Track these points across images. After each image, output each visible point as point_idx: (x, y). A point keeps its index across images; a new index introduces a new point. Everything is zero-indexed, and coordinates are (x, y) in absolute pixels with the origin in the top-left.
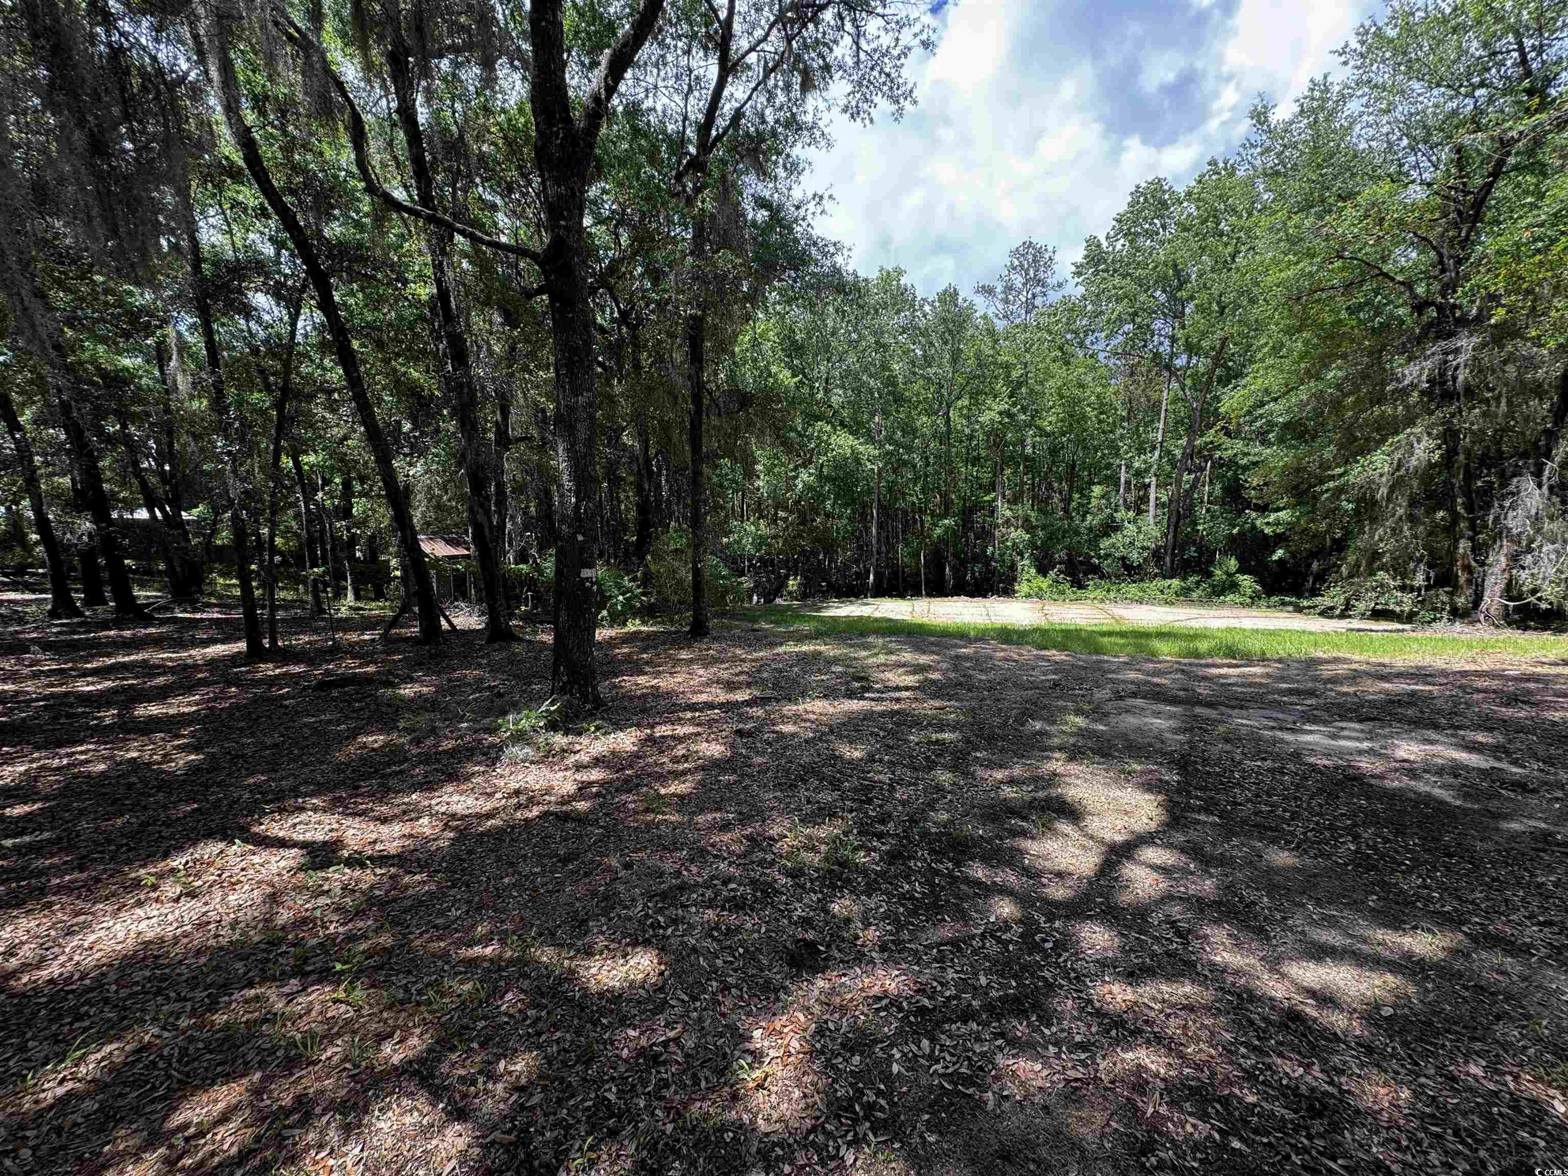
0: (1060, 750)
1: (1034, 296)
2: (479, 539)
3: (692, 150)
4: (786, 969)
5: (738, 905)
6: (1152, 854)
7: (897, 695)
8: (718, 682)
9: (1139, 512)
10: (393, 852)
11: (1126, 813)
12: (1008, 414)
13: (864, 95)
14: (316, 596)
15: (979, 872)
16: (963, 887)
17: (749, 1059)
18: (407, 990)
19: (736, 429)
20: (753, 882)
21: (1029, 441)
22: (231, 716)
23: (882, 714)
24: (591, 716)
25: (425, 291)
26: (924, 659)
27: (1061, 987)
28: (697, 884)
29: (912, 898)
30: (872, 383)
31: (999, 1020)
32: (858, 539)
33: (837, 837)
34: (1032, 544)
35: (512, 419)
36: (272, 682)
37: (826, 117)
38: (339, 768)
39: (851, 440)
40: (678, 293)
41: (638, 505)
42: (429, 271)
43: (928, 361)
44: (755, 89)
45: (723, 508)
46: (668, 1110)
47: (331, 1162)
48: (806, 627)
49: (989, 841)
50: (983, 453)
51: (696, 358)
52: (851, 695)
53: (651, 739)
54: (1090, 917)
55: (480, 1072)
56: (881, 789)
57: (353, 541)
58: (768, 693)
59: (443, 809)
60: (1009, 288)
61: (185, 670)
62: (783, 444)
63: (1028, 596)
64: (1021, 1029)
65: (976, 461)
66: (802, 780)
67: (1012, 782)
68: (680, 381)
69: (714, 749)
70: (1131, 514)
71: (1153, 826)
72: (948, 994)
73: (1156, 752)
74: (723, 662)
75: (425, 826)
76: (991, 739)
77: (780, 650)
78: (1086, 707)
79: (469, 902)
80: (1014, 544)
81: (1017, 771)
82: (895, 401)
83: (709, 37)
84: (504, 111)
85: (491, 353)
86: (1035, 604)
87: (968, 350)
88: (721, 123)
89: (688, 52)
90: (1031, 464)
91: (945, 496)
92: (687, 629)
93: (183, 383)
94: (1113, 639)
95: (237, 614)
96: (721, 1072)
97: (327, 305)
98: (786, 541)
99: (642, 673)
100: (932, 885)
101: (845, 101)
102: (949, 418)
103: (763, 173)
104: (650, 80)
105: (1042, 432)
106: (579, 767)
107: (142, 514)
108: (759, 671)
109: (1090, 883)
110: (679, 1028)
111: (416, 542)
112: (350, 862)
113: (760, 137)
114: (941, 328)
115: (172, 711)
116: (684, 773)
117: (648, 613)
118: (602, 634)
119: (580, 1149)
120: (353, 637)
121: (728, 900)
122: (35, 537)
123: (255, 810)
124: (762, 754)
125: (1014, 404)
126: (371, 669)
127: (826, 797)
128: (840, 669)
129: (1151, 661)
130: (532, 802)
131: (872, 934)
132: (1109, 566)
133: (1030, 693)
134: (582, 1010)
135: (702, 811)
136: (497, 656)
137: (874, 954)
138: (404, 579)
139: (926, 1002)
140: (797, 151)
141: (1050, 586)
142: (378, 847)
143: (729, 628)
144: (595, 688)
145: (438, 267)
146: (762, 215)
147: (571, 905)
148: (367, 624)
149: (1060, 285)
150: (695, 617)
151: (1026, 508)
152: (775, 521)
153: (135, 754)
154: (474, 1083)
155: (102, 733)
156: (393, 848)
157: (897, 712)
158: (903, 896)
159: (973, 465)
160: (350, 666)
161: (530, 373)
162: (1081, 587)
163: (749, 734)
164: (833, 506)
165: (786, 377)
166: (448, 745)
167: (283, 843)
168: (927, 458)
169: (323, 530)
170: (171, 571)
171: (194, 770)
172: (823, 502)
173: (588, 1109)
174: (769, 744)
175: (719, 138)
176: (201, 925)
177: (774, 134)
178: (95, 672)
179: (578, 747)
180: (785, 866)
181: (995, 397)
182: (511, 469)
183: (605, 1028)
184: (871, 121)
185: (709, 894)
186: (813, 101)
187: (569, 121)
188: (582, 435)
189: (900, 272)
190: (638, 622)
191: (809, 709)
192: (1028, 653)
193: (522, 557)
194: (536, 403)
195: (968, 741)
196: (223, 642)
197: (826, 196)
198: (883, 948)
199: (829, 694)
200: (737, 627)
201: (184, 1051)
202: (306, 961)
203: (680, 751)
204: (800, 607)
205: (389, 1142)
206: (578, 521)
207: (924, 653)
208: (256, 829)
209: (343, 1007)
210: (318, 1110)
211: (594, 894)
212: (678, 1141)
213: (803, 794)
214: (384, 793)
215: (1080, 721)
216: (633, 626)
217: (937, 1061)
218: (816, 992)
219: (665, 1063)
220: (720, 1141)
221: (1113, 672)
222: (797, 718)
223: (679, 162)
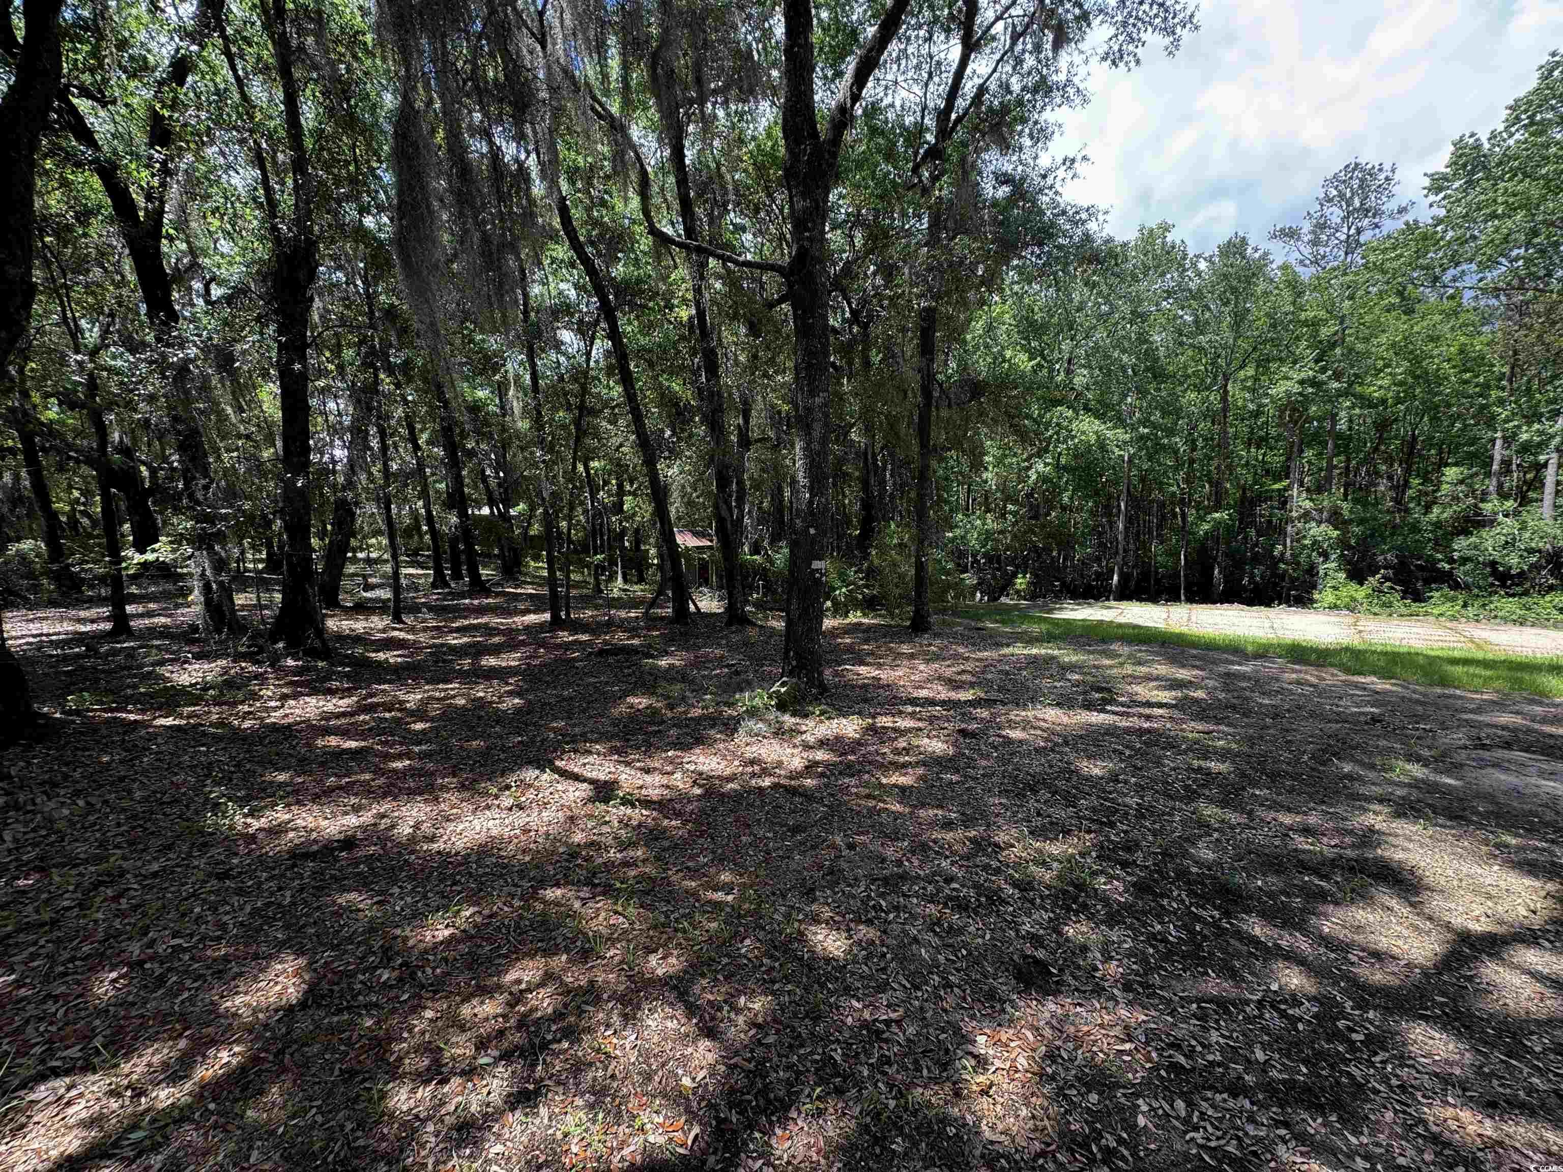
0: (1381, 801)
1: (1359, 231)
2: (722, 532)
3: (930, 138)
4: (1013, 982)
5: (962, 906)
6: (1532, 957)
7: (1147, 711)
8: (939, 678)
9: (1524, 501)
10: (655, 798)
11: (1490, 897)
12: (1313, 382)
13: (1129, 35)
14: (596, 579)
15: (1257, 928)
16: (1232, 941)
17: (973, 1063)
18: (667, 917)
19: (967, 420)
20: (976, 886)
21: (1343, 414)
22: (540, 671)
23: (1128, 731)
24: (816, 700)
25: (685, 313)
26: (1183, 674)
27: (1377, 1092)
28: (918, 877)
29: (1165, 941)
30: (1125, 358)
31: (1281, 1106)
32: (1100, 534)
33: (1073, 856)
34: (1342, 542)
35: (753, 422)
36: (567, 646)
37: (1082, 71)
38: (615, 723)
39: (1097, 425)
40: (911, 286)
41: (862, 499)
42: (690, 296)
43: (1200, 327)
44: (1001, 59)
45: (947, 502)
46: (891, 1087)
47: (615, 1041)
48: (1035, 629)
49: (1271, 895)
50: (1273, 432)
51: (927, 348)
52: (1089, 706)
53: (872, 729)
54: (1426, 1018)
55: (725, 1001)
56: (1127, 813)
57: (624, 531)
58: (993, 695)
59: (692, 768)
60: (1321, 226)
61: (510, 632)
62: (1016, 432)
63: (1334, 607)
64: (1314, 1125)
65: (1261, 442)
66: (1031, 790)
67: (1307, 831)
68: (911, 373)
69: (937, 746)
70: (1510, 504)
71: (1537, 922)
72: (1210, 1057)
73: (1547, 825)
74: (944, 659)
75: (678, 780)
76: (1274, 777)
77: (1006, 651)
78: (1426, 753)
79: (713, 852)
80: (1315, 542)
81: (1313, 820)
82: (1155, 377)
83: (952, 18)
84: (754, 138)
85: (737, 363)
86: (1346, 618)
87: (1257, 311)
88: (961, 103)
89: (929, 39)
90: (1344, 443)
91: (1216, 485)
92: (908, 623)
93: (517, 407)
94: (1472, 670)
95: (545, 591)
96: (944, 1066)
97: (614, 335)
98: (1015, 536)
99: (862, 663)
100: (1191, 932)
101: (1106, 48)
102: (1226, 392)
103: (1005, 146)
104: (890, 77)
105: (1366, 402)
106: (807, 747)
107: (486, 511)
108: (983, 672)
109: (1425, 974)
110: (901, 1011)
111: (672, 534)
112: (625, 802)
113: (1005, 109)
114: (1221, 288)
115: (504, 664)
116: (904, 766)
117: (870, 605)
118: (828, 623)
119: (809, 1096)
120: (623, 614)
121: (950, 898)
122: (425, 528)
123: (558, 748)
124: (988, 757)
125: (1323, 370)
126: (636, 642)
127: (1060, 813)
128: (1077, 677)
129: (1540, 704)
130: (765, 772)
131: (1113, 968)
132: (1466, 574)
133: (1335, 726)
134: (810, 970)
135: (923, 805)
136: (735, 638)
137: (1115, 991)
138: (660, 567)
139: (1182, 1060)
140: (1049, 116)
141: (1368, 596)
142: (644, 792)
143: (951, 625)
144: (821, 674)
145: (698, 291)
146: (1004, 191)
147: (799, 872)
148: (633, 603)
149: (1402, 210)
150: (917, 612)
151: (1334, 498)
152: (1003, 515)
153: (481, 694)
154: (720, 1009)
155: (461, 676)
156: (654, 794)
157: (1148, 731)
158: (1153, 936)
159: (1258, 447)
160: (621, 638)
161: (769, 377)
162: (1418, 598)
163: (973, 735)
164: (1071, 498)
165: (1023, 362)
166: (696, 712)
167: (577, 778)
168: (1194, 441)
169: (602, 524)
170: (501, 556)
171: (518, 711)
172: (1060, 494)
173: (816, 1062)
174: (996, 748)
175: (959, 120)
176: (526, 831)
177: (1020, 103)
178: (458, 630)
179: (804, 728)
180: (1012, 877)
181: (1295, 362)
182: (751, 468)
183: (831, 993)
184: (1138, 62)
185: (930, 888)
186: (1065, 58)
187: (815, 134)
188: (816, 433)
189: (1166, 228)
190: (859, 614)
191: (1041, 716)
192: (1333, 677)
193: (756, 550)
194: (773, 406)
195: (1243, 775)
196: (535, 612)
197: (1079, 157)
198: (1127, 987)
199: (1064, 702)
200: (960, 624)
201: (518, 926)
202: (594, 874)
203: (902, 743)
204: (1028, 607)
205: (656, 1039)
206: (812, 515)
207: (1183, 666)
208: (558, 763)
209: (621, 919)
210: (605, 996)
211: (821, 867)
212: (901, 1118)
213: (1032, 804)
214: (649, 748)
215: (1417, 771)
216: (855, 617)
217: (1196, 1129)
218: (1047, 1015)
219: (887, 1041)
220: (942, 1133)
221: (1471, 711)
222: (1026, 725)
223: (916, 153)
